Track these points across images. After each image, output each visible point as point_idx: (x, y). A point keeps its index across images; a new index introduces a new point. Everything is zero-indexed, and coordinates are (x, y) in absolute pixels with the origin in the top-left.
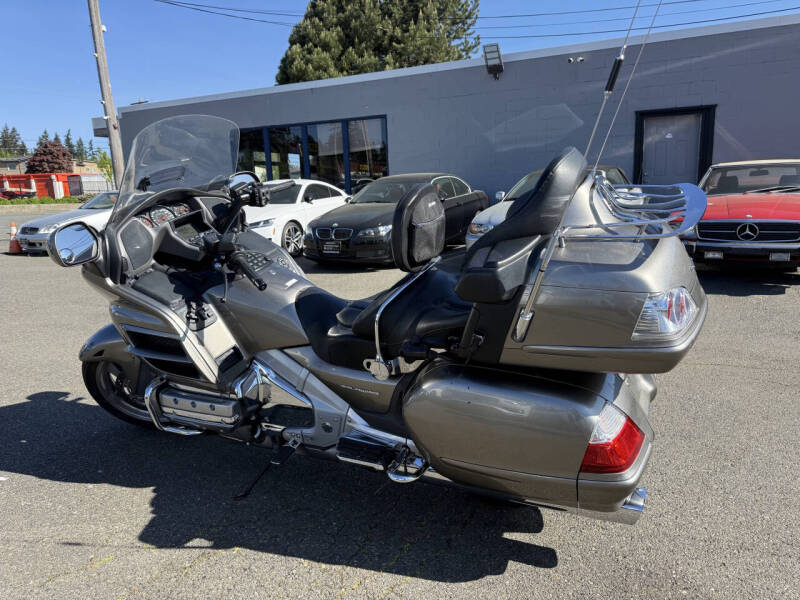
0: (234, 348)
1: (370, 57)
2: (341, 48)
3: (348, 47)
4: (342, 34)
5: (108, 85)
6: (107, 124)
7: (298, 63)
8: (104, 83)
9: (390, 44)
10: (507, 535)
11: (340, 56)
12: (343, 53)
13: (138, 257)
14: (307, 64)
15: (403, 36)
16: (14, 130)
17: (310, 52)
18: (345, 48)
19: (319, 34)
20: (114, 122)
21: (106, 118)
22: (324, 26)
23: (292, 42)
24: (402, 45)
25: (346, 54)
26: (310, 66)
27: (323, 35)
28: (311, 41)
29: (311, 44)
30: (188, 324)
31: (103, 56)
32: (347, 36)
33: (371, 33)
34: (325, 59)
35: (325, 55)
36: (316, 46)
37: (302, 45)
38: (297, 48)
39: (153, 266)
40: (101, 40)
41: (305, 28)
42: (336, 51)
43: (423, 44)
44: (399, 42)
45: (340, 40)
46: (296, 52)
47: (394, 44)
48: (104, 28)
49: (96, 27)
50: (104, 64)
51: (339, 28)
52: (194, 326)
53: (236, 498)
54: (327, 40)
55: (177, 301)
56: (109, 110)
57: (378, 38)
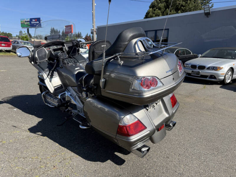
0: (61, 85)
1: (173, 12)
2: (164, 9)
3: (167, 9)
4: (165, 4)
5: (95, 20)
6: (93, 31)
7: (151, 14)
8: (94, 19)
9: (181, 7)
10: (116, 153)
11: (164, 11)
12: (165, 10)
13: (41, 58)
14: (153, 14)
15: (185, 5)
16: (80, 33)
17: (155, 10)
18: (166, 9)
19: (158, 5)
20: (95, 30)
21: (93, 29)
22: (160, 2)
23: (150, 8)
24: (185, 8)
25: (166, 11)
26: (154, 15)
27: (159, 5)
28: (155, 7)
29: (155, 8)
30: (48, 76)
31: (94, 12)
32: (167, 5)
33: (175, 4)
34: (159, 13)
35: (159, 11)
36: (157, 9)
37: (153, 8)
38: (151, 9)
39: (46, 61)
40: (94, 8)
41: (154, 3)
42: (163, 10)
43: (192, 7)
44: (184, 7)
45: (165, 6)
46: (151, 11)
47: (182, 7)
48: (95, 4)
49: (93, 4)
50: (94, 14)
51: (165, 3)
52: (49, 77)
53: (58, 126)
54: (160, 7)
55: (46, 70)
56: (94, 27)
57: (177, 6)
